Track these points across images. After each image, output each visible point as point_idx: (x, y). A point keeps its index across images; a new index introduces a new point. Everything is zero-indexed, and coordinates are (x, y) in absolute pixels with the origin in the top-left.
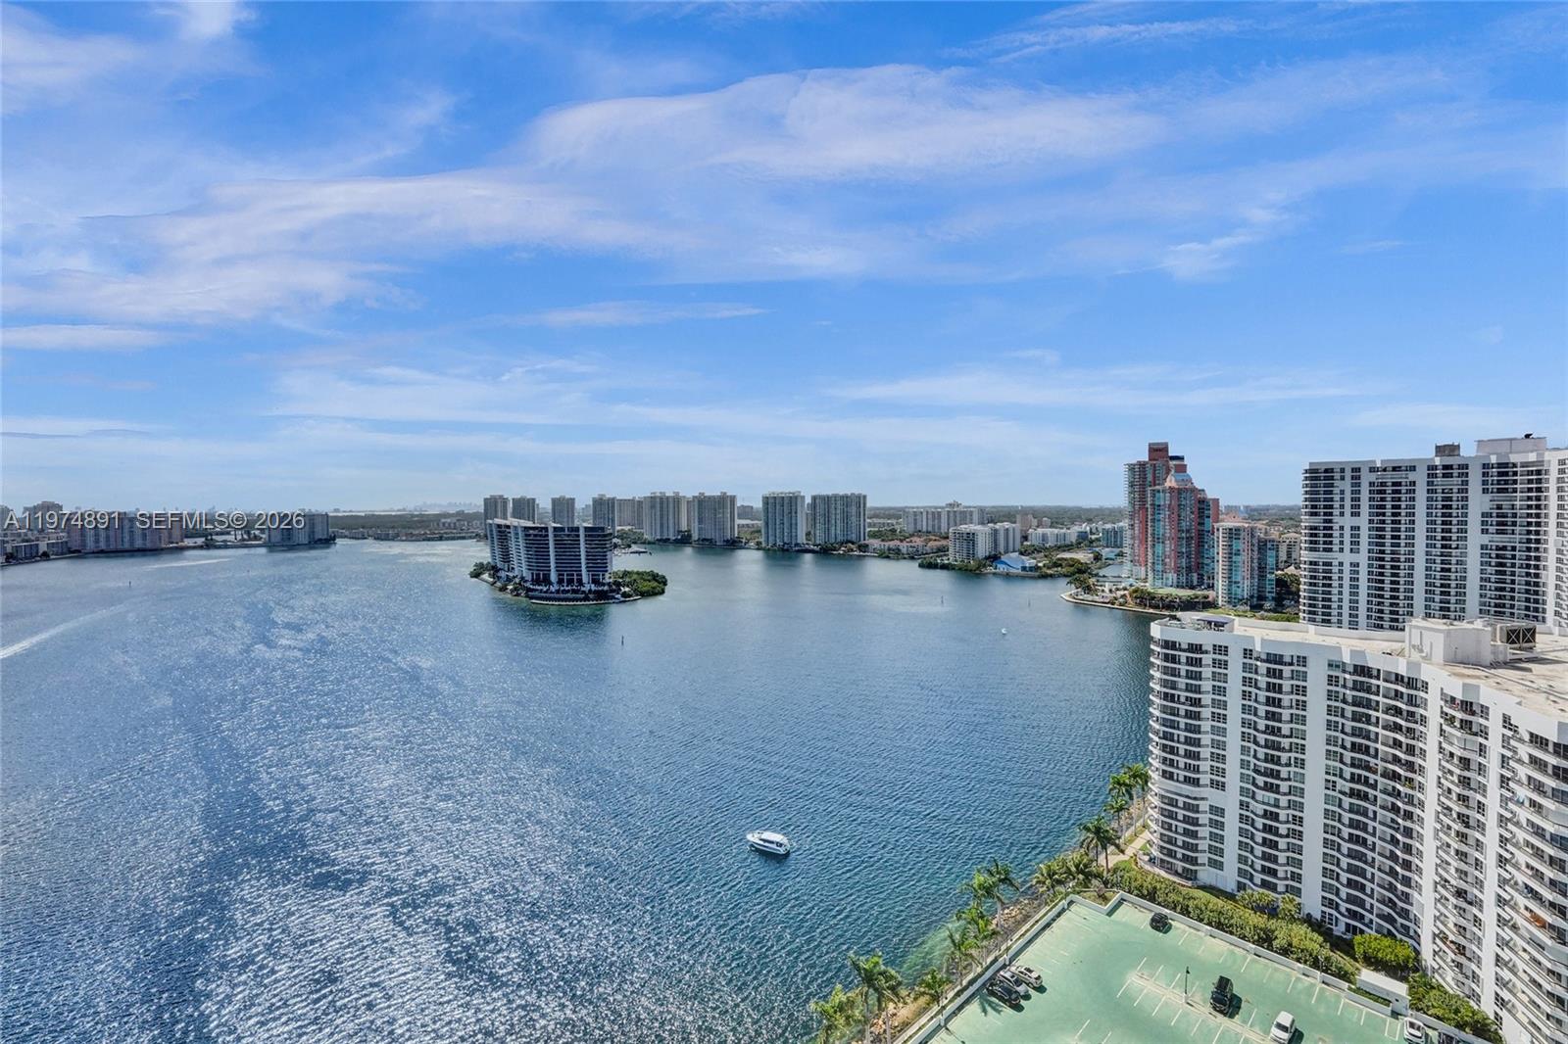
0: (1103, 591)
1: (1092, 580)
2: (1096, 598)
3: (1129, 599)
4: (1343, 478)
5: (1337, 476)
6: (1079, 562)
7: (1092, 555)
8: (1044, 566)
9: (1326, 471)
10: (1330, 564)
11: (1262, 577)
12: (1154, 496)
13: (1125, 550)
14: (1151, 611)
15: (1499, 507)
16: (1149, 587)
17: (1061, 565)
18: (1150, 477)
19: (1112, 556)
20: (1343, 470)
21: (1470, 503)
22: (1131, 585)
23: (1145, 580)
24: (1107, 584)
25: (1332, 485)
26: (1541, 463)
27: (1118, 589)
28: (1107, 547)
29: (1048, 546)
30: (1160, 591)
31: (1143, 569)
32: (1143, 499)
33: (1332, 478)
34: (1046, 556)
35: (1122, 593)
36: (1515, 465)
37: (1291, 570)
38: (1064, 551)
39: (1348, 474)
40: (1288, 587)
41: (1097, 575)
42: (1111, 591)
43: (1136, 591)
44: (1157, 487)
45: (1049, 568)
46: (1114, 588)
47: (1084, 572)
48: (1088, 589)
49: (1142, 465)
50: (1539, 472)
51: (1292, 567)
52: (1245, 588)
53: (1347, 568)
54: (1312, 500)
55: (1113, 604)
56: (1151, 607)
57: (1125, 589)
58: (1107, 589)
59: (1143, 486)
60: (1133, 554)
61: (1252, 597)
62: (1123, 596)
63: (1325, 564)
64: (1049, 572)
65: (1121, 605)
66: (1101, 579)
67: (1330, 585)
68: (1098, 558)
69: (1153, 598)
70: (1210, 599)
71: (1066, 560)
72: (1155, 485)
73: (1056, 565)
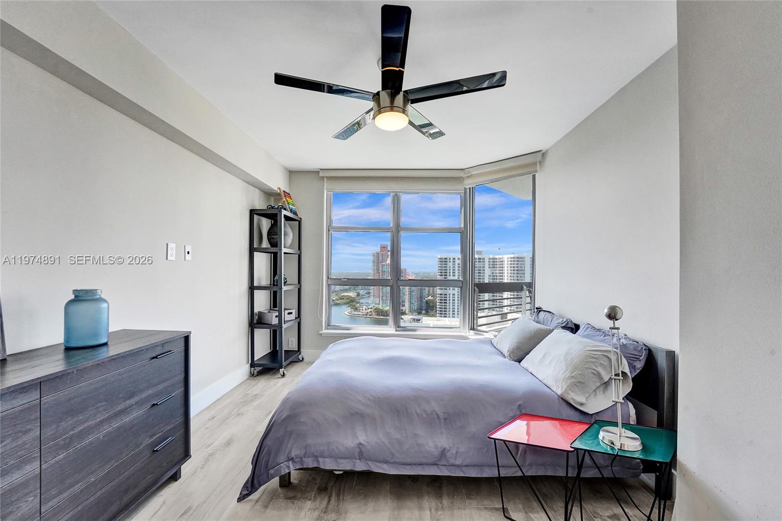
0: (363, 310)
1: (358, 305)
2: (360, 313)
3: (373, 312)
4: (450, 262)
5: (448, 261)
6: (351, 297)
7: (356, 294)
8: (336, 299)
9: (445, 259)
10: (446, 295)
11: (421, 301)
12: (382, 267)
13: (370, 291)
14: (382, 317)
15: (493, 273)
16: (380, 307)
17: (343, 299)
18: (381, 259)
19: (364, 293)
20: (450, 259)
21: (486, 271)
22: (374, 307)
23: (379, 304)
24: (364, 307)
25: (447, 264)
26: (503, 258)
27: (369, 309)
28: (362, 290)
29: (336, 290)
30: (385, 308)
31: (378, 299)
32: (378, 269)
33: (446, 262)
34: (336, 295)
35: (370, 310)
36: (496, 259)
37: (430, 298)
38: (344, 292)
39: (452, 260)
40: (429, 304)
41: (359, 303)
42: (366, 309)
43: (376, 309)
44: (384, 263)
45: (338, 300)
46: (367, 308)
47: (354, 302)
48: (356, 309)
49: (378, 254)
50: (502, 261)
51: (430, 297)
52: (415, 306)
53: (451, 296)
54: (441, 270)
55: (367, 315)
56: (382, 316)
57: (371, 308)
58: (364, 309)
59: (378, 263)
60: (374, 293)
61: (418, 309)
62: (371, 312)
63: (445, 295)
64: (338, 302)
65: (370, 315)
66: (362, 304)
67: (446, 303)
68: (358, 295)
69: (382, 312)
70: (403, 311)
71: (345, 296)
72: (383, 262)
73: (341, 298)
